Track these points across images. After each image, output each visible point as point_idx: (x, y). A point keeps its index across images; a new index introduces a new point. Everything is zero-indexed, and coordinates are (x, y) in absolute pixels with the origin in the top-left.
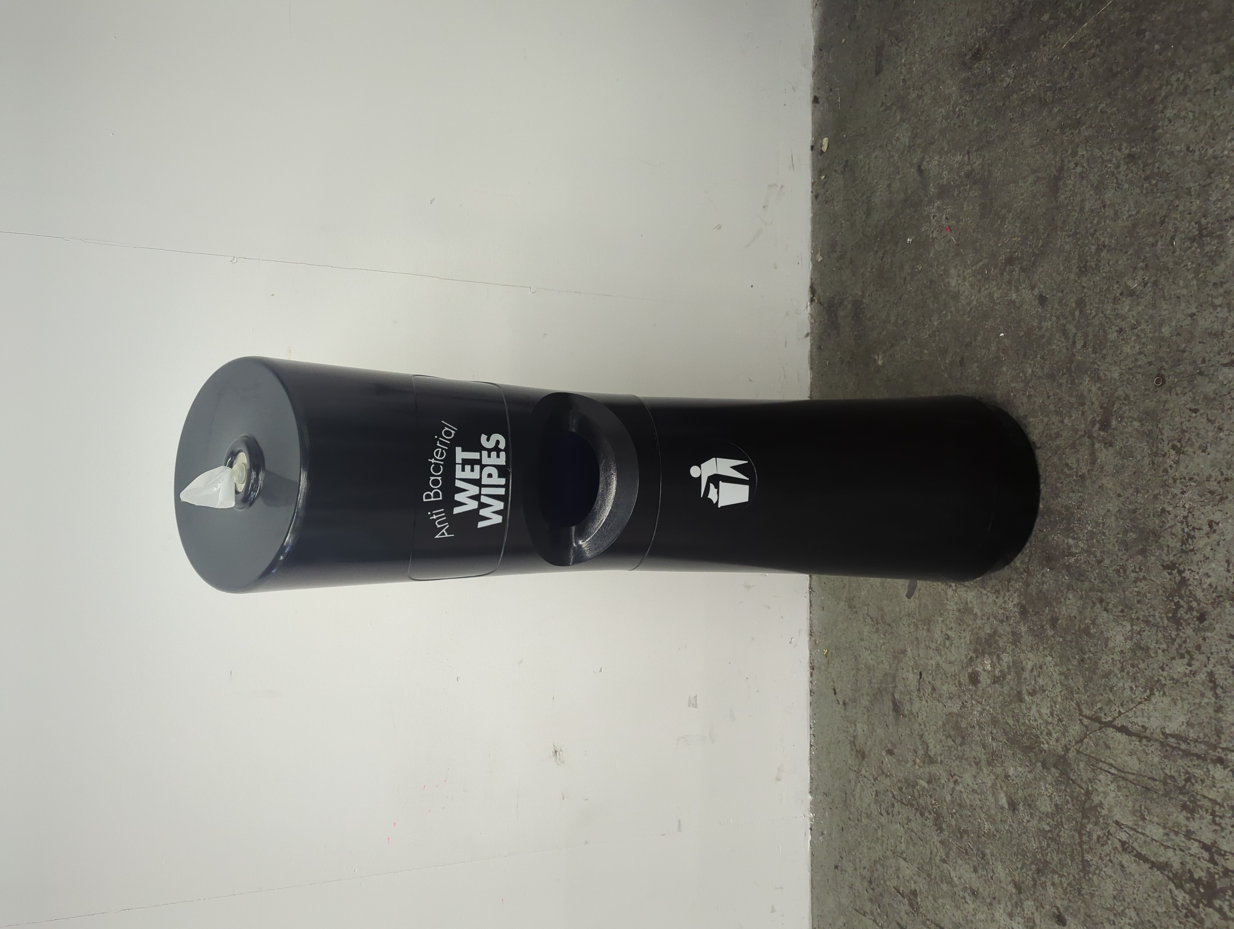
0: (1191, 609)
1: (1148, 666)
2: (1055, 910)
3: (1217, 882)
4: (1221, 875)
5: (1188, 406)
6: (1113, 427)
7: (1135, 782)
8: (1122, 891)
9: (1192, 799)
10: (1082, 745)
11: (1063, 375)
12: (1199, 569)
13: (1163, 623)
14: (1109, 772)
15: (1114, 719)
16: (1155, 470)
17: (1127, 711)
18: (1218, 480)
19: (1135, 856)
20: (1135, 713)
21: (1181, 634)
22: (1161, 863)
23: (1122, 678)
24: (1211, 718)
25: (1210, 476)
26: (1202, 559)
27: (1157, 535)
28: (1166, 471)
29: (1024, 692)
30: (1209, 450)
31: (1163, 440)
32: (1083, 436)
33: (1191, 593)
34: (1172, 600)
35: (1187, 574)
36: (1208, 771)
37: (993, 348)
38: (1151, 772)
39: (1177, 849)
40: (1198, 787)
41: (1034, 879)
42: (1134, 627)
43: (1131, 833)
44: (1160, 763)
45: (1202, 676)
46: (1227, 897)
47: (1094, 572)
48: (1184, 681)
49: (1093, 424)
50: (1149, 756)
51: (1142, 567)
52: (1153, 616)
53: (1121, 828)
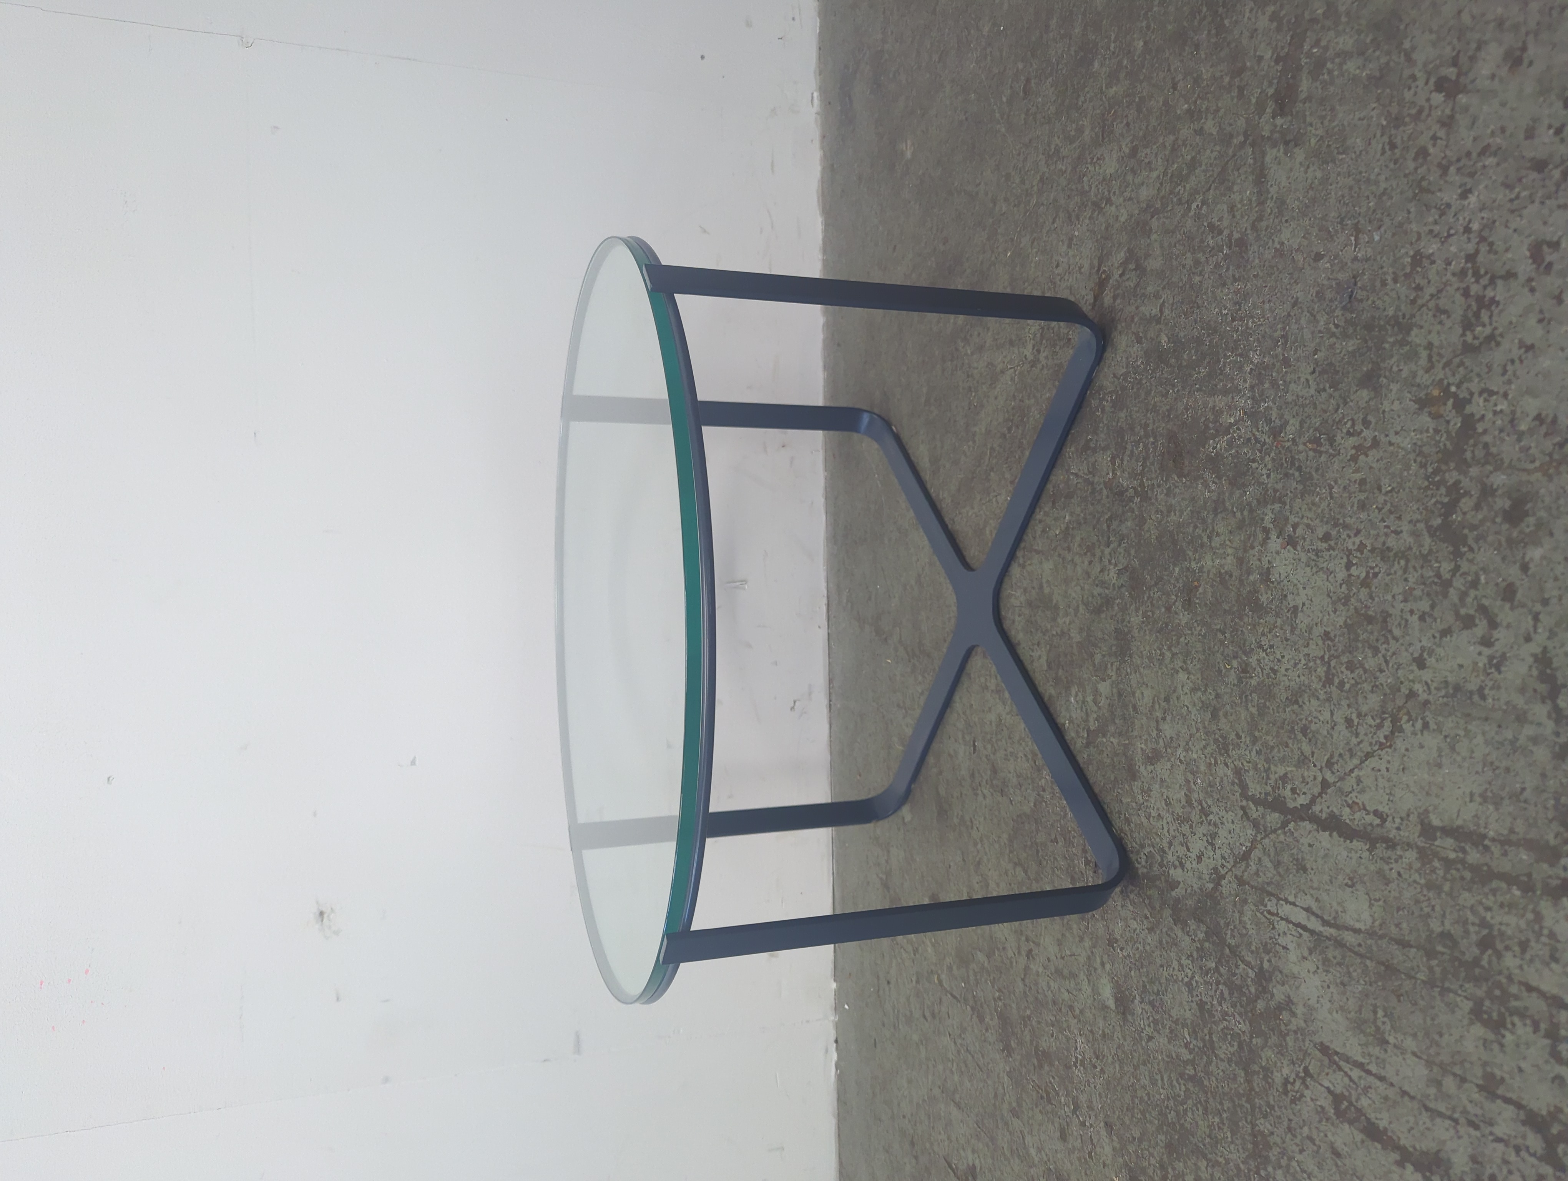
0: (1487, 492)
1: (1387, 662)
6: (1303, 96)
7: (1362, 950)
9: (1497, 992)
10: (1248, 865)
12: (1509, 382)
14: (1305, 928)
15: (1313, 801)
16: (1397, 162)
17: (1341, 779)
19: (1362, 1131)
20: (1359, 781)
21: (1465, 566)
22: (1422, 1153)
23: (1329, 700)
24: (1544, 775)
26: (1517, 352)
27: (1403, 326)
29: (1138, 758)
32: (1242, 145)
33: (1489, 452)
34: (1443, 482)
35: (1477, 406)
36: (1539, 917)
38: (1397, 925)
39: (1462, 1121)
40: (1512, 961)
42: (1354, 571)
43: (1355, 1073)
44: (1417, 902)
45: (1519, 669)
47: (1267, 458)
48: (1472, 686)
49: (1260, 109)
50: (1393, 886)
51: (1370, 418)
52: (1397, 533)
53: (1332, 1062)
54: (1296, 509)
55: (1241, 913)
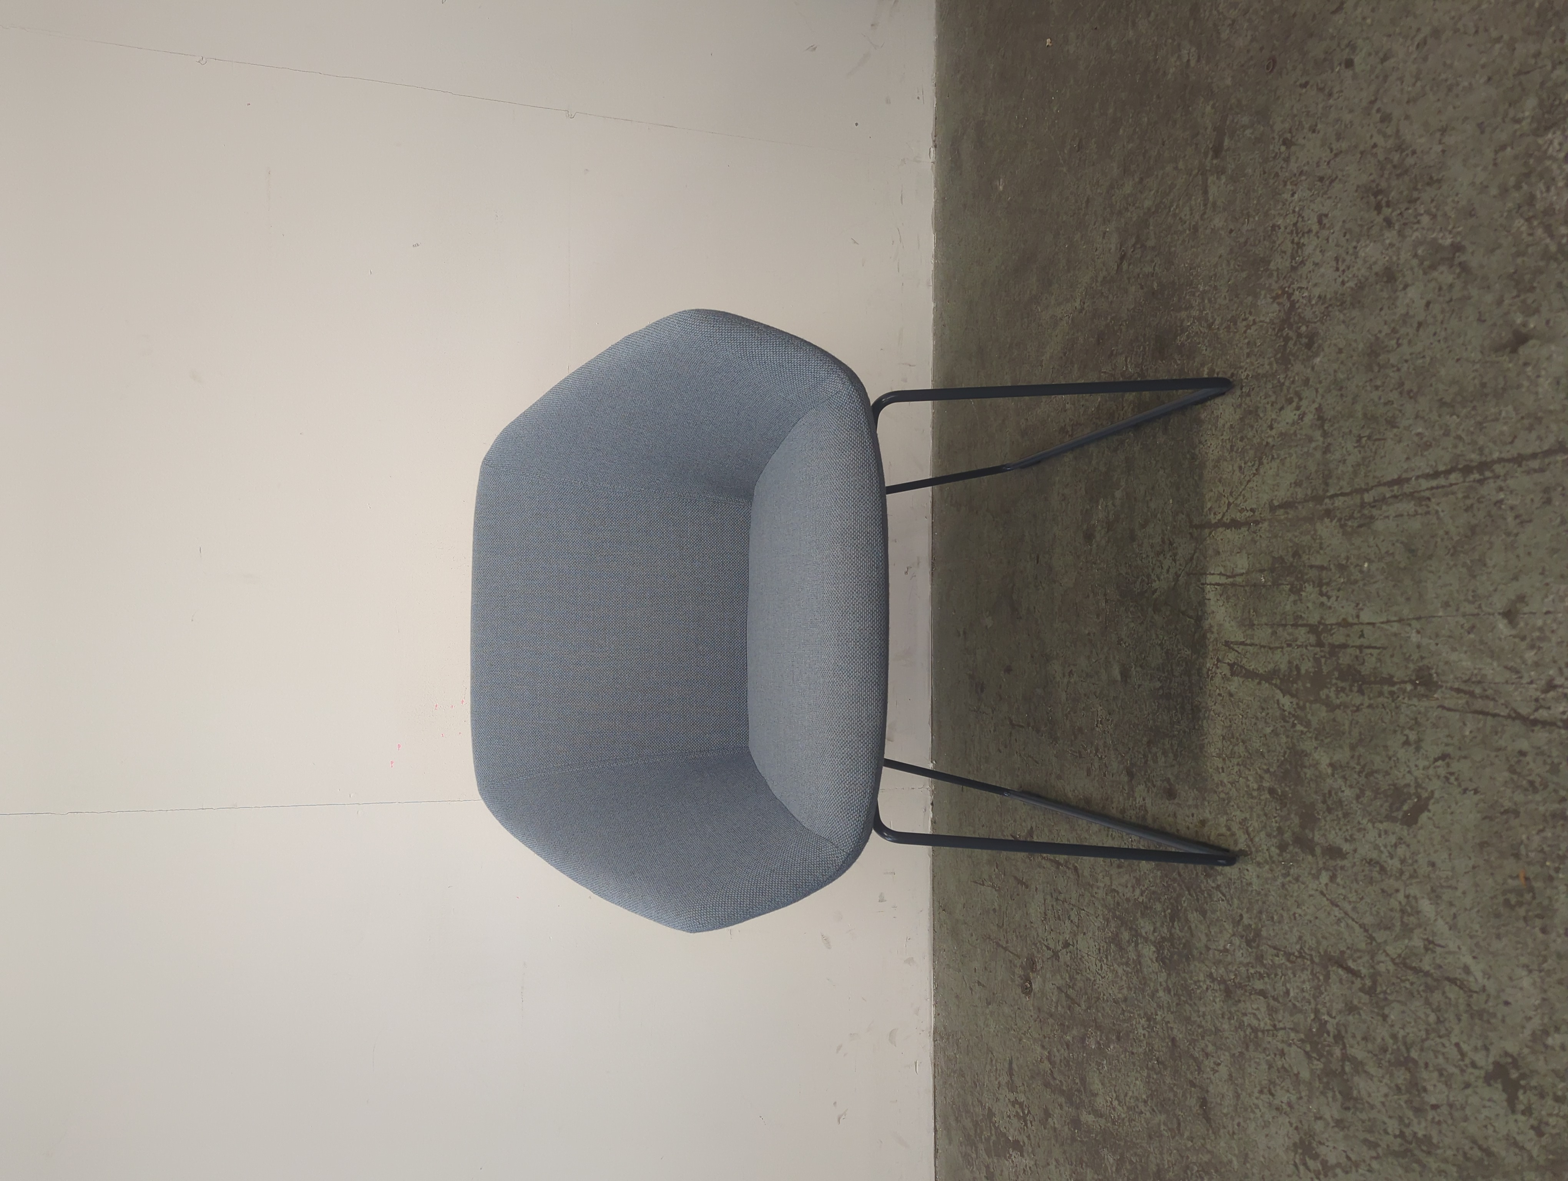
0: (1299, 336)
1: (1257, 432)
2: (1166, 784)
3: (1324, 667)
4: (1328, 656)
5: (1298, 83)
6: (1225, 148)
7: (1244, 583)
8: (1231, 726)
9: (1299, 575)
10: (1192, 564)
11: (1179, 107)
12: (1309, 282)
13: (1271, 368)
14: (1218, 584)
15: (1223, 516)
16: (1266, 180)
17: (1236, 499)
18: (1327, 160)
19: (1243, 676)
20: (1244, 496)
21: (1289, 373)
22: (1269, 672)
23: (1231, 460)
24: (1318, 464)
25: (1320, 158)
26: (1312, 267)
27: (1267, 261)
28: (1277, 175)
29: (1136, 527)
30: (1319, 126)
31: (1273, 138)
32: (1197, 174)
33: (1300, 317)
34: (1282, 335)
35: (1296, 296)
36: (1315, 531)
37: (1111, 111)
38: (1260, 563)
39: (1285, 646)
40: (1305, 557)
41: (1145, 756)
43: (1240, 649)
44: (1268, 547)
45: (1309, 418)
46: (1334, 681)
47: (1206, 341)
48: (1292, 432)
49: (1206, 154)
50: (1258, 543)
51: (1253, 310)
52: (1263, 365)
53: (1230, 648)
54: (1219, 363)
55: (1188, 591)
